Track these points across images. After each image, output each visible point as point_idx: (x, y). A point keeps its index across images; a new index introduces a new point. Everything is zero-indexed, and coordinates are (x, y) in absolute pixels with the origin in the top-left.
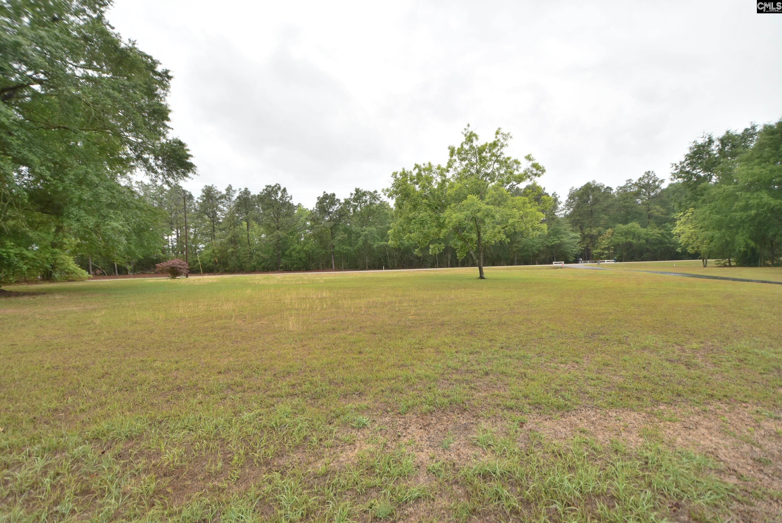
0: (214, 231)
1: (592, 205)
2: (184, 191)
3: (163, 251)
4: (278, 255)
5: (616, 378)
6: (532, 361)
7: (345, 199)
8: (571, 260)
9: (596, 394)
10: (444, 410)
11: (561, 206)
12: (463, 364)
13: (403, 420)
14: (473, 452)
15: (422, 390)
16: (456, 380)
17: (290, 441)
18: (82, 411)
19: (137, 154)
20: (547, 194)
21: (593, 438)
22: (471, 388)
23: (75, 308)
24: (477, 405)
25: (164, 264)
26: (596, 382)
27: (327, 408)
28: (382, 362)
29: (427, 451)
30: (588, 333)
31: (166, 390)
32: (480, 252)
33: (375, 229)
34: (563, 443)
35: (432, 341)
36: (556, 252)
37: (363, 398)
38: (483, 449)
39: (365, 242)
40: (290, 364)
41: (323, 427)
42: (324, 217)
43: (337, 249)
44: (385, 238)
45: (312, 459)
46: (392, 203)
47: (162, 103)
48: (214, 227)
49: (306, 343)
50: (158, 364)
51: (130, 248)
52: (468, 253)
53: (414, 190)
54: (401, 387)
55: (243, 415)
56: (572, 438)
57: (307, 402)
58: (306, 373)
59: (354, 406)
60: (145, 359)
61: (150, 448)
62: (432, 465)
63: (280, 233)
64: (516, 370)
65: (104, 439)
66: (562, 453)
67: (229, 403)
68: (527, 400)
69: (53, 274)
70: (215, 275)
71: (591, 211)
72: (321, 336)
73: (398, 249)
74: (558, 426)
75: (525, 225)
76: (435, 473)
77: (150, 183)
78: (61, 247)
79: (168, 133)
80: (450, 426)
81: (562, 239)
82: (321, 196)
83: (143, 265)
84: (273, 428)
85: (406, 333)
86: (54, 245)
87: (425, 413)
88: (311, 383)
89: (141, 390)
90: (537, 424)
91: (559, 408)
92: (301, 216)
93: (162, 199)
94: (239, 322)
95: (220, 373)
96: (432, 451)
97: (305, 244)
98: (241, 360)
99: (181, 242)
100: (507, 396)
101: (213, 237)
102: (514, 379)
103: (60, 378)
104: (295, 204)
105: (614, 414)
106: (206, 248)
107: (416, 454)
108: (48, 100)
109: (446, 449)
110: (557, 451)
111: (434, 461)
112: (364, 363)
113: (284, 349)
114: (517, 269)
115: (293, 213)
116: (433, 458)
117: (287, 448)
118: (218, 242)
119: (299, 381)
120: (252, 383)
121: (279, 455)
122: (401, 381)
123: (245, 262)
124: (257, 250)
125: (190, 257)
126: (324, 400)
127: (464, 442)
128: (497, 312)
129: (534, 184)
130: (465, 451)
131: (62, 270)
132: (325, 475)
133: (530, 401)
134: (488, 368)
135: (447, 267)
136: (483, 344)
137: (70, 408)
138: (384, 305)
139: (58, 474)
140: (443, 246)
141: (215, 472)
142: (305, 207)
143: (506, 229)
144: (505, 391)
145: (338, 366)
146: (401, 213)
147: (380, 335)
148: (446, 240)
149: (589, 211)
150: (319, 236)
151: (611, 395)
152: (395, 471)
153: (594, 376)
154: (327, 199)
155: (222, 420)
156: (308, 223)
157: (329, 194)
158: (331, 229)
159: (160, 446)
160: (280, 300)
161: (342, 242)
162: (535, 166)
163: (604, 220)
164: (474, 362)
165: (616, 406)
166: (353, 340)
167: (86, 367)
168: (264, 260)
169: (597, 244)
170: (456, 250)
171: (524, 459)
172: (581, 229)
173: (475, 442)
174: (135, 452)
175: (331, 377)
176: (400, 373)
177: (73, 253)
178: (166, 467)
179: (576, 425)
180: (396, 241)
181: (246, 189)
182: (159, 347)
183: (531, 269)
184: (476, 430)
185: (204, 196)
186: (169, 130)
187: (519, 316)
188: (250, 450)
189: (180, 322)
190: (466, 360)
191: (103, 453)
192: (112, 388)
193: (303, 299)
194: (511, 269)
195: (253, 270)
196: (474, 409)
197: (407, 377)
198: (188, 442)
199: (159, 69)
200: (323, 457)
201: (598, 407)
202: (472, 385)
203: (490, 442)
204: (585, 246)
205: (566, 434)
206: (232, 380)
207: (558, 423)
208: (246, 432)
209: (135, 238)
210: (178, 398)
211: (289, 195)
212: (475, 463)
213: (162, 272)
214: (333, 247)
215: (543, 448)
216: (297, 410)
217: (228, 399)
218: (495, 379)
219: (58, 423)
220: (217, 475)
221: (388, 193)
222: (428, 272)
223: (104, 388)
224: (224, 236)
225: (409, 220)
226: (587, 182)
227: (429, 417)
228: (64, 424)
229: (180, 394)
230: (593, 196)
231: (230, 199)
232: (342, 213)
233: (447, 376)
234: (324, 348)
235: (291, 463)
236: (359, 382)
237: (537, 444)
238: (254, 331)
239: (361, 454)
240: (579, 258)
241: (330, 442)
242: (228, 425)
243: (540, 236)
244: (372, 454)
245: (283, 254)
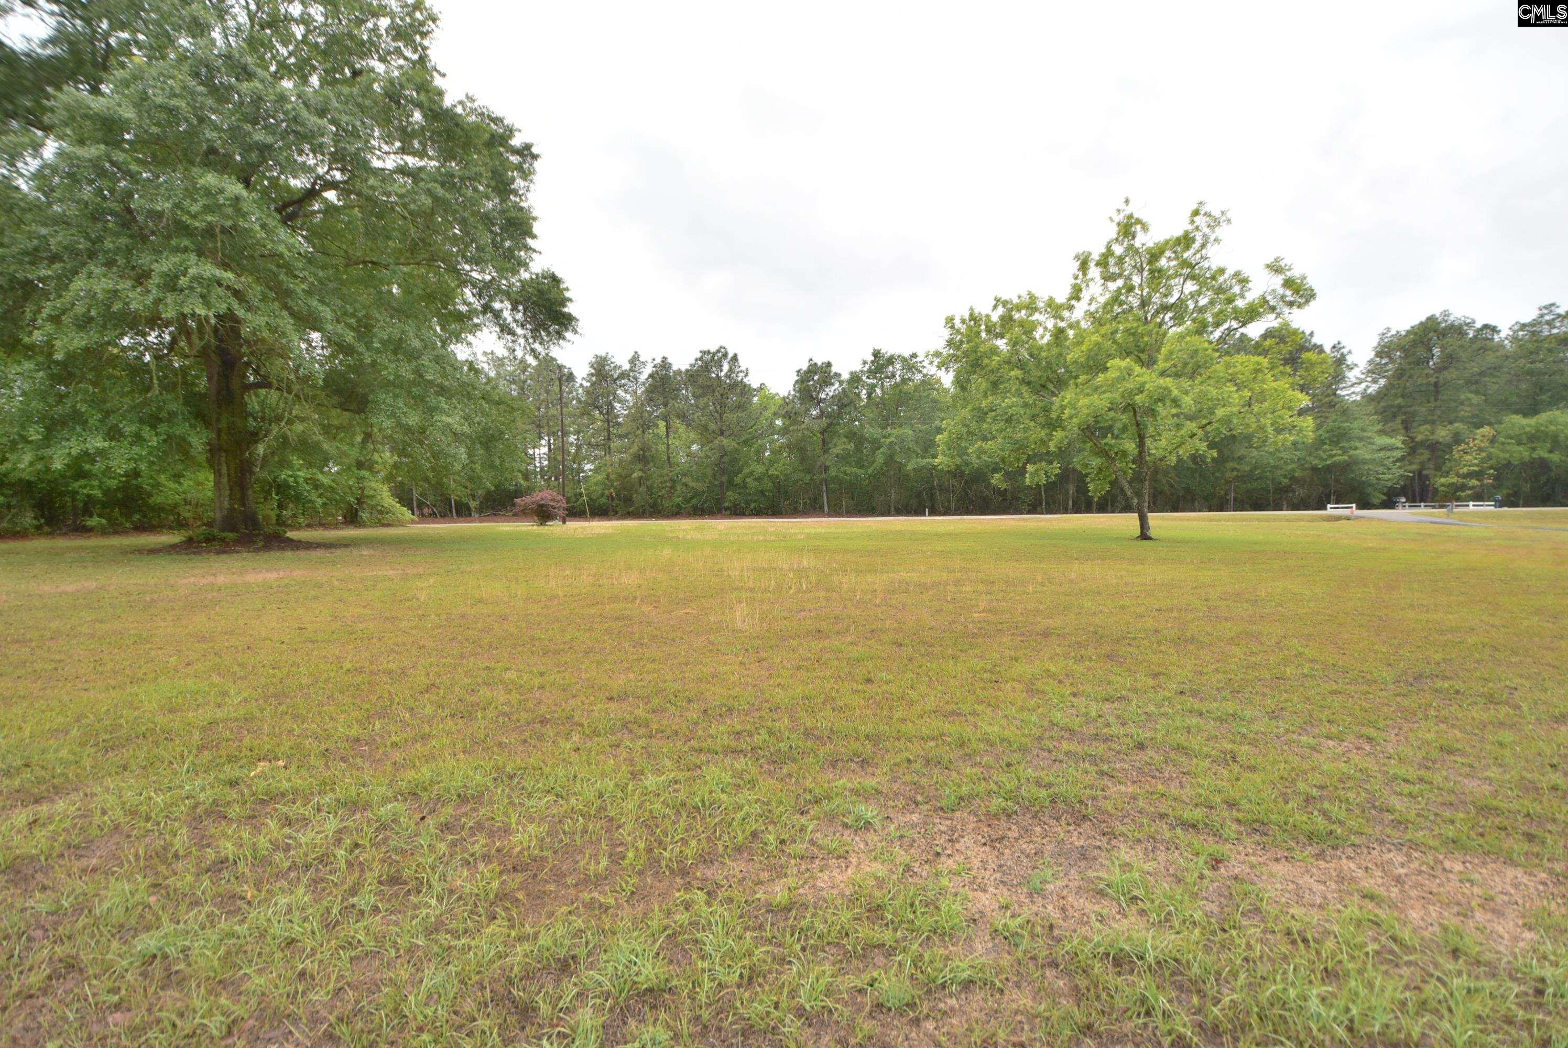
0: (609, 439)
1: (1439, 369)
2: (560, 367)
3: (526, 476)
4: (722, 484)
5: (1471, 785)
6: (1255, 727)
7: (851, 373)
8: (1376, 501)
9: (1412, 816)
10: (1037, 812)
11: (1352, 375)
12: (1088, 720)
13: (948, 823)
14: (1097, 908)
15: (991, 767)
16: (1067, 753)
17: (726, 837)
18: (395, 745)
19: (482, 302)
20: (1320, 349)
21: (1396, 914)
22: (1102, 773)
23: (391, 572)
24: (1113, 811)
25: (528, 499)
26: (1416, 789)
27: (797, 782)
28: (911, 703)
29: (995, 891)
30: (1405, 673)
31: (523, 722)
32: (1142, 481)
33: (911, 432)
34: (1315, 917)
35: (1023, 669)
36: (1337, 481)
37: (870, 770)
38: (1120, 905)
39: (890, 459)
40: (733, 693)
41: (788, 818)
42: (808, 410)
43: (833, 472)
44: (932, 451)
45: (765, 876)
46: (947, 379)
47: (522, 204)
48: (609, 431)
49: (765, 655)
50: (512, 675)
51: (473, 470)
52: (1113, 483)
53: (994, 351)
54: (946, 758)
55: (646, 779)
56: (1340, 907)
57: (761, 767)
58: (763, 713)
59: (849, 785)
60: (492, 665)
61: (493, 819)
62: (1001, 920)
63: (725, 441)
64: (1211, 743)
65: (425, 796)
66: (1309, 937)
67: (624, 755)
68: (1235, 813)
69: (360, 513)
70: (611, 520)
71: (1436, 385)
72: (794, 643)
73: (957, 473)
74: (1307, 877)
75: (1259, 421)
76: (1010, 939)
77: (506, 353)
78: (370, 469)
79: (532, 260)
80: (1048, 848)
81: (1352, 452)
82: (805, 367)
83: (495, 501)
84: (697, 808)
85: (966, 647)
86: (360, 465)
87: (995, 815)
88: (771, 733)
89: (484, 718)
90: (1252, 867)
91: (1311, 836)
92: (765, 408)
93: (525, 382)
94: (646, 609)
95: (611, 699)
96: (1006, 893)
97: (772, 463)
98: (649, 678)
99: (555, 459)
100: (1184, 798)
101: (608, 450)
102: (1206, 763)
103: (365, 687)
104: (755, 385)
105: (1458, 867)
106: (596, 470)
107: (971, 895)
108: (349, 216)
109: (1035, 893)
110: (1299, 933)
111: (1008, 914)
112: (875, 702)
113: (725, 664)
114: (1234, 520)
115: (750, 402)
116: (1007, 908)
117: (721, 849)
118: (616, 459)
119: (748, 727)
120: (665, 722)
121: (706, 859)
122: (949, 745)
123: (662, 497)
124: (684, 475)
125: (569, 490)
126: (794, 767)
127: (1076, 883)
128: (1175, 614)
129: (1286, 325)
130: (1080, 903)
131: (373, 507)
132: (787, 909)
133: (1240, 816)
134: (1144, 735)
135: (1066, 511)
136: (1136, 680)
137: (377, 738)
138: (923, 587)
139: (357, 845)
140: (1056, 468)
141: (596, 875)
142: (773, 391)
143: (1209, 428)
144: (1182, 787)
145: (823, 703)
146: (964, 399)
147: (910, 649)
148: (1063, 453)
149: (1428, 384)
150: (799, 448)
151: (1452, 822)
152: (924, 922)
153: (1412, 773)
154: (815, 373)
155: (612, 784)
156: (779, 422)
157: (819, 364)
158: (822, 433)
159: (509, 817)
160: (722, 570)
161: (843, 458)
162: (1288, 283)
163: (1471, 405)
164: (1112, 720)
165: (1465, 849)
166: (856, 655)
167: (403, 672)
168: (696, 494)
169: (1448, 464)
170: (1086, 475)
171: (1216, 939)
172: (1407, 429)
173: (1101, 886)
174: (471, 824)
175: (809, 724)
176: (947, 727)
177: (389, 478)
178: (517, 856)
179: (1352, 879)
180: (953, 457)
181: (665, 358)
182: (514, 646)
183: (1267, 520)
184: (1107, 863)
185: (592, 375)
186: (534, 256)
187: (1229, 625)
188: (656, 844)
189: (549, 604)
190: (1093, 713)
191: (423, 818)
192: (440, 711)
193: (765, 570)
194: (1219, 520)
195: (676, 513)
196: (1105, 817)
197: (961, 738)
198: (554, 816)
199: (517, 141)
200: (786, 876)
201: (1414, 845)
202: (1105, 767)
203: (1136, 892)
204: (1414, 467)
205: (1325, 898)
206: (631, 713)
207: (1307, 871)
208: (651, 812)
209: (481, 452)
210: (541, 737)
211: (743, 368)
212: (1100, 931)
213: (522, 514)
214: (826, 469)
215: (1263, 921)
216: (741, 782)
217: (622, 748)
218: (1158, 758)
219: (359, 760)
220: (599, 881)
221: (937, 361)
222: (1021, 523)
223: (429, 710)
224: (626, 449)
225: (981, 415)
226: (1429, 315)
227: (1003, 824)
228: (367, 764)
229: (544, 730)
230: (1443, 348)
231: (636, 379)
232: (845, 402)
233: (1048, 744)
234: (799, 668)
235: (726, 877)
236: (862, 739)
237: (1250, 911)
238: (672, 626)
239: (858, 878)
240: (1399, 495)
241: (800, 847)
242: (620, 794)
243: (1294, 444)
244: (880, 883)
245: (731, 482)
